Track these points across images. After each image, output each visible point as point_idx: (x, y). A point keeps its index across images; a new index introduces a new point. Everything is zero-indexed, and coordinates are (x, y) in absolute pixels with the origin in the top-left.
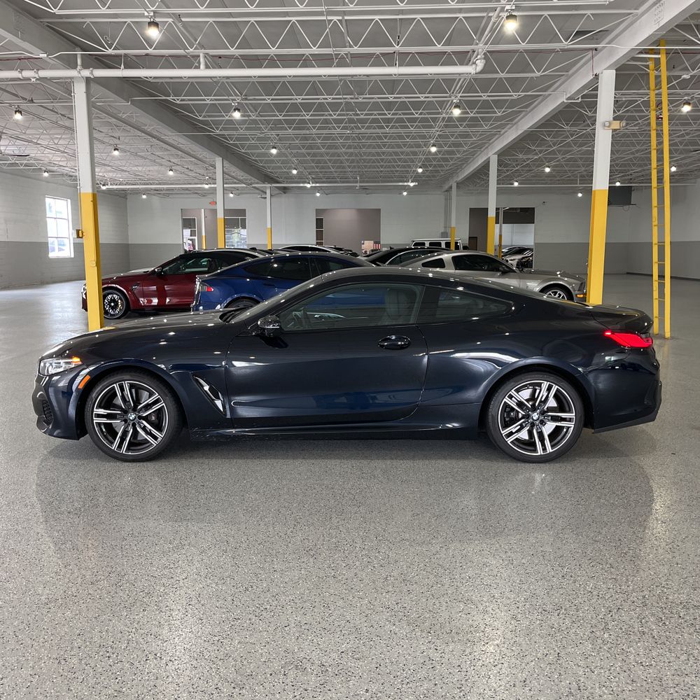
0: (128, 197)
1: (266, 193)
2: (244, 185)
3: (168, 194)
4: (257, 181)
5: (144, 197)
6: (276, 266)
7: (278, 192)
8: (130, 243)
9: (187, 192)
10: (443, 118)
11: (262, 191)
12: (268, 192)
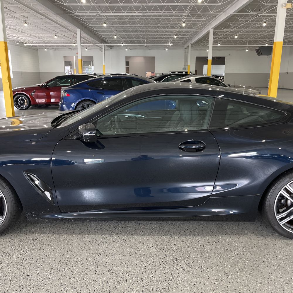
0: (39, 50)
1: (102, 48)
2: (92, 44)
3: (57, 48)
4: (98, 42)
5: (46, 50)
6: (105, 82)
7: (108, 48)
8: (40, 72)
9: (66, 48)
10: (191, 5)
11: (101, 48)
12: (103, 48)
